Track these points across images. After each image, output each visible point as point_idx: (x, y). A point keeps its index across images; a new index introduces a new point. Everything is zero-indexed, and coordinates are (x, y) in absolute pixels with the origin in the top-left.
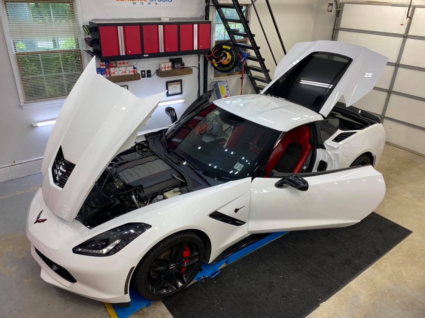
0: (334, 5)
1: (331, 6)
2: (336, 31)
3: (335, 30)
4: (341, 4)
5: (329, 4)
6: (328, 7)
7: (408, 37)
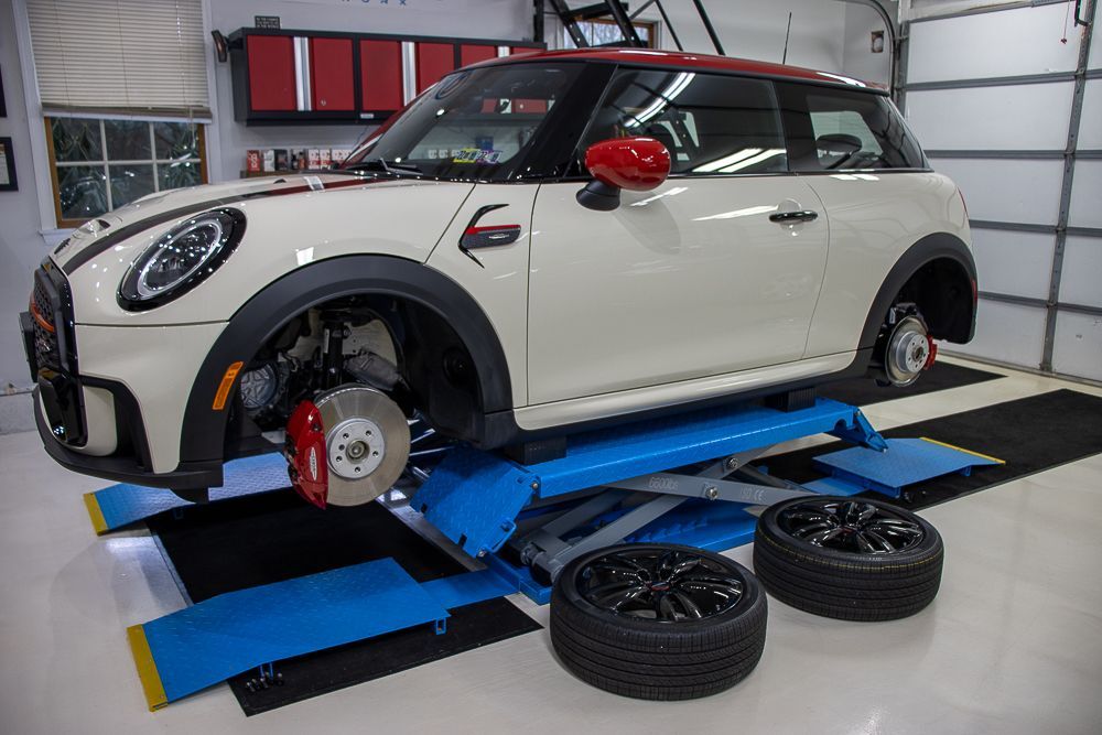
0: (886, 35)
1: (878, 40)
2: (898, 95)
3: (895, 92)
4: (901, 27)
5: (873, 33)
6: (873, 41)
7: (1088, 76)
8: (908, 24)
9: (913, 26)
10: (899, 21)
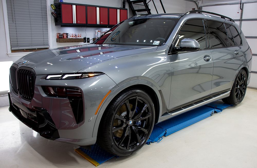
7: (242, 20)
8: (202, 7)
9: (203, 7)
10: (199, 6)
